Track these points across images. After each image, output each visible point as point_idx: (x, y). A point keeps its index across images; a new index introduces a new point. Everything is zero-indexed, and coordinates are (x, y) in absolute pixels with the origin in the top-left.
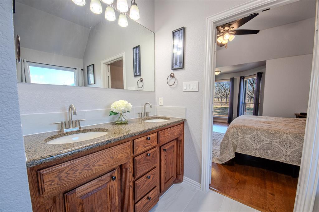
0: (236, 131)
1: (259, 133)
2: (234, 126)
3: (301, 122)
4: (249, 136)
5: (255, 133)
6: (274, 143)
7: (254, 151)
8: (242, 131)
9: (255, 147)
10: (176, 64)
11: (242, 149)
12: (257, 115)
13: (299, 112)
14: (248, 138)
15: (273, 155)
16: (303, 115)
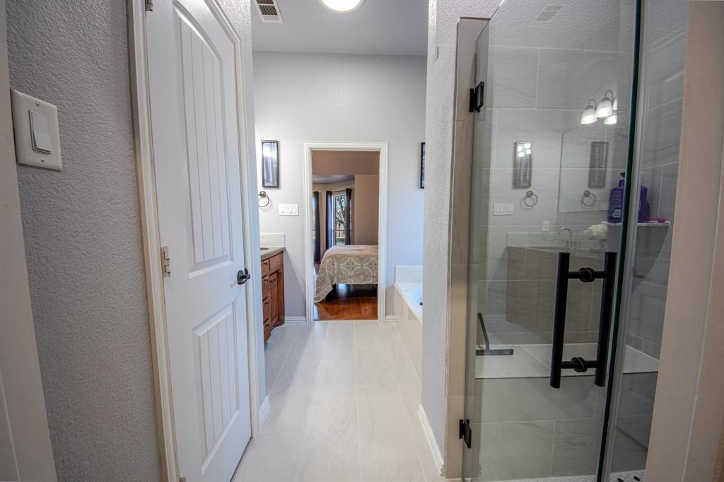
1: (353, 260)
2: (328, 256)
5: (348, 260)
8: (337, 259)
9: (350, 275)
10: (268, 181)
12: (349, 244)
14: (343, 266)
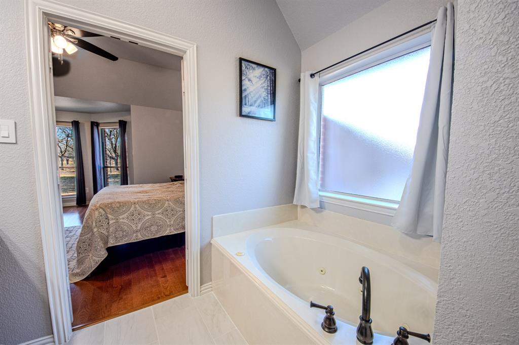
0: (103, 213)
1: (139, 208)
2: (98, 205)
3: (177, 185)
4: (125, 215)
5: (132, 209)
6: (157, 216)
7: (135, 235)
8: (113, 210)
9: (135, 229)
11: (117, 238)
13: (173, 176)
14: (123, 219)
15: (157, 232)
16: (180, 178)
